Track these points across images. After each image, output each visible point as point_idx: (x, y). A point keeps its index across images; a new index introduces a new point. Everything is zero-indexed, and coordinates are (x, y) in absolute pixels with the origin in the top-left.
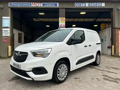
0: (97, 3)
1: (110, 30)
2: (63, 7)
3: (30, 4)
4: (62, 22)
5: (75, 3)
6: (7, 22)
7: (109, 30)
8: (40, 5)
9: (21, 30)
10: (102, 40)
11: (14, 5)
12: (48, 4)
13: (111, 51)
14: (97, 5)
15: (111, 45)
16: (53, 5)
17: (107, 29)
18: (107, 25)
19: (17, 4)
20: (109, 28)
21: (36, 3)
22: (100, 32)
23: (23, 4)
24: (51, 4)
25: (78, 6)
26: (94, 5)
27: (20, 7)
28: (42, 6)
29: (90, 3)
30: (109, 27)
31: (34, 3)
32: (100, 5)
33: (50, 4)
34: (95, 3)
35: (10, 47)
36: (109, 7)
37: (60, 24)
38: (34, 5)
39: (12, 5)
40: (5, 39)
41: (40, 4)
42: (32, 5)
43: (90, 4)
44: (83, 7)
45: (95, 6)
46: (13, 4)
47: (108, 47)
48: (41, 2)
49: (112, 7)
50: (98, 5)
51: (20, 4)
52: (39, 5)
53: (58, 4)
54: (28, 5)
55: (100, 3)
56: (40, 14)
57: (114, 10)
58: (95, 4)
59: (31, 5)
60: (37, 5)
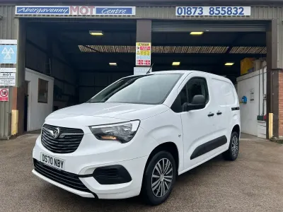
0: (232, 7)
1: (263, 73)
2: (145, 17)
3: (66, 8)
4: (143, 53)
5: (177, 8)
6: (11, 51)
7: (261, 76)
8: (90, 12)
9: (48, 73)
10: (243, 100)
11: (28, 12)
12: (109, 9)
13: (265, 128)
14: (230, 11)
15: (265, 114)
16: (121, 13)
17: (257, 72)
18: (257, 63)
19: (35, 8)
20: (261, 70)
21: (80, 7)
22: (238, 79)
23: (48, 8)
24: (116, 9)
25: (183, 14)
26: (223, 12)
27: (42, 17)
28: (94, 13)
29: (215, 7)
30: (261, 67)
31: (75, 7)
32: (239, 11)
33: (114, 9)
34: (227, 7)
35: (15, 113)
36: (260, 18)
37: (138, 57)
38: (75, 12)
39: (22, 12)
40: (5, 93)
41: (89, 9)
42: (71, 13)
43: (215, 11)
44: (197, 16)
45: (226, 14)
46: (26, 8)
47: (260, 118)
48: (92, 4)
49: (270, 18)
50: (233, 11)
51: (42, 8)
52: (87, 11)
53: (134, 9)
54: (62, 12)
55: (238, 7)
56: (93, 34)
57: (273, 24)
58: (226, 10)
59: (68, 12)
60: (84, 11)
